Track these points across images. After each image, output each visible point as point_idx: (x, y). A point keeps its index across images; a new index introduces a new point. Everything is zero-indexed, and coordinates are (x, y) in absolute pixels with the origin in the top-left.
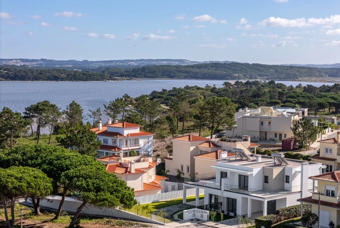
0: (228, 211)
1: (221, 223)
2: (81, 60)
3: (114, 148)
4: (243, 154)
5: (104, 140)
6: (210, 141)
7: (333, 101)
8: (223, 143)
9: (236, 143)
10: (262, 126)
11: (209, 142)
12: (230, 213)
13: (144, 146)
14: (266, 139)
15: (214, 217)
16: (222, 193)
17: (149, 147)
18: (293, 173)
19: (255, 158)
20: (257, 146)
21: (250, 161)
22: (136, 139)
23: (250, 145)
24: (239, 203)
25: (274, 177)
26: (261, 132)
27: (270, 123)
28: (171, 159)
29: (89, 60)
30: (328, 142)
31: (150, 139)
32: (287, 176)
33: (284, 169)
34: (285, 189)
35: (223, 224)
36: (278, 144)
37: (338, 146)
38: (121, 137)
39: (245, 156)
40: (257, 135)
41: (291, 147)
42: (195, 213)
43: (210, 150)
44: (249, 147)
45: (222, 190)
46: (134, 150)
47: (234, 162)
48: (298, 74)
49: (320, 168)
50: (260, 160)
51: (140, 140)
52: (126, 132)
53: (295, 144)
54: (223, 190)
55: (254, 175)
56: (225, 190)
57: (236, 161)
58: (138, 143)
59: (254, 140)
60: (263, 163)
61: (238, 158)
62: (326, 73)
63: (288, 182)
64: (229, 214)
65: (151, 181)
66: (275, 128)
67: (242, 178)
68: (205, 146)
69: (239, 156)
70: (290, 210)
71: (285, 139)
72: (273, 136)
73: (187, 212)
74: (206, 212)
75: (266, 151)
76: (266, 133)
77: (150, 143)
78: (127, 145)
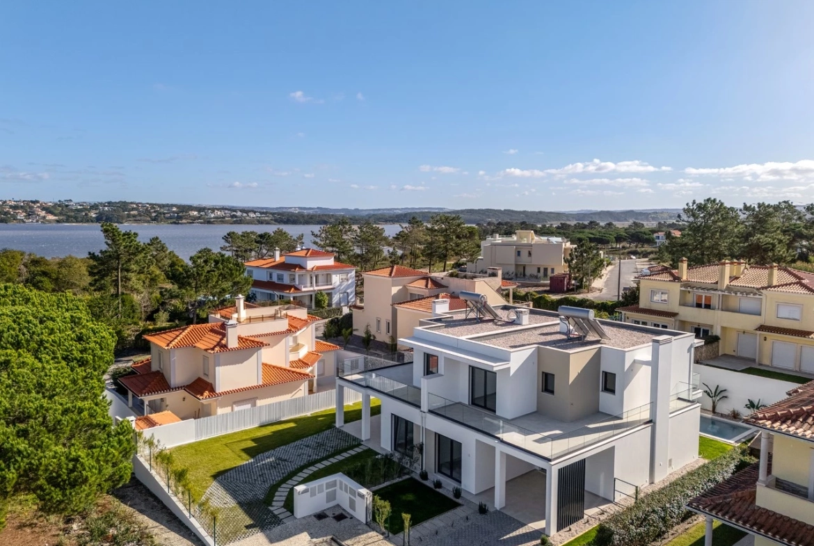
0: (439, 471)
2: (353, 209)
3: (289, 287)
4: (484, 306)
5: (278, 275)
6: (430, 278)
7: (593, 236)
8: (451, 279)
9: (475, 280)
10: (519, 257)
11: (426, 278)
12: (444, 480)
13: (340, 285)
14: (524, 275)
15: (384, 519)
16: (422, 417)
17: (348, 287)
18: (627, 366)
19: (514, 317)
20: (515, 287)
21: (499, 323)
22: (327, 274)
23: (501, 284)
24: (469, 456)
25: (571, 381)
26: (517, 265)
27: (530, 254)
28: (361, 308)
29: (360, 208)
30: (658, 278)
31: (349, 275)
32: (606, 374)
33: (598, 354)
34: (600, 410)
36: (542, 282)
37: (681, 287)
38: (303, 272)
39: (489, 311)
40: (512, 269)
41: (564, 288)
42: (333, 489)
43: (426, 292)
44: (500, 287)
45: (422, 409)
46: (323, 292)
47: (460, 325)
48: (546, 218)
49: (691, 346)
50: (527, 321)
51: (334, 276)
52: (311, 264)
53: (569, 283)
54: (426, 410)
55: (512, 372)
56: (431, 411)
57: (466, 325)
58: (331, 281)
59: (507, 276)
60: (534, 331)
61: (472, 315)
62: (573, 218)
63: (613, 391)
64: (439, 483)
65: (297, 359)
66: (538, 260)
67: (480, 379)
68: (418, 286)
69: (475, 310)
70: (645, 519)
71: (553, 275)
72: (535, 272)
73: (305, 491)
74: (365, 495)
75: (527, 293)
76: (524, 268)
77: (350, 282)
78: (311, 283)
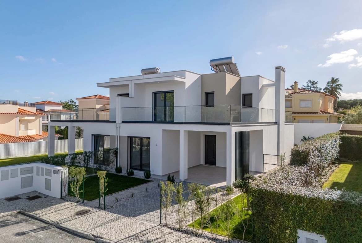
0: (131, 168)
1: (99, 207)
12: (135, 172)
15: (78, 187)
16: (117, 127)
24: (157, 145)
25: (227, 93)
35: (104, 209)
42: (29, 175)
45: (117, 122)
54: (120, 122)
55: (186, 87)
64: (132, 173)
74: (59, 171)
78: (48, 119)
